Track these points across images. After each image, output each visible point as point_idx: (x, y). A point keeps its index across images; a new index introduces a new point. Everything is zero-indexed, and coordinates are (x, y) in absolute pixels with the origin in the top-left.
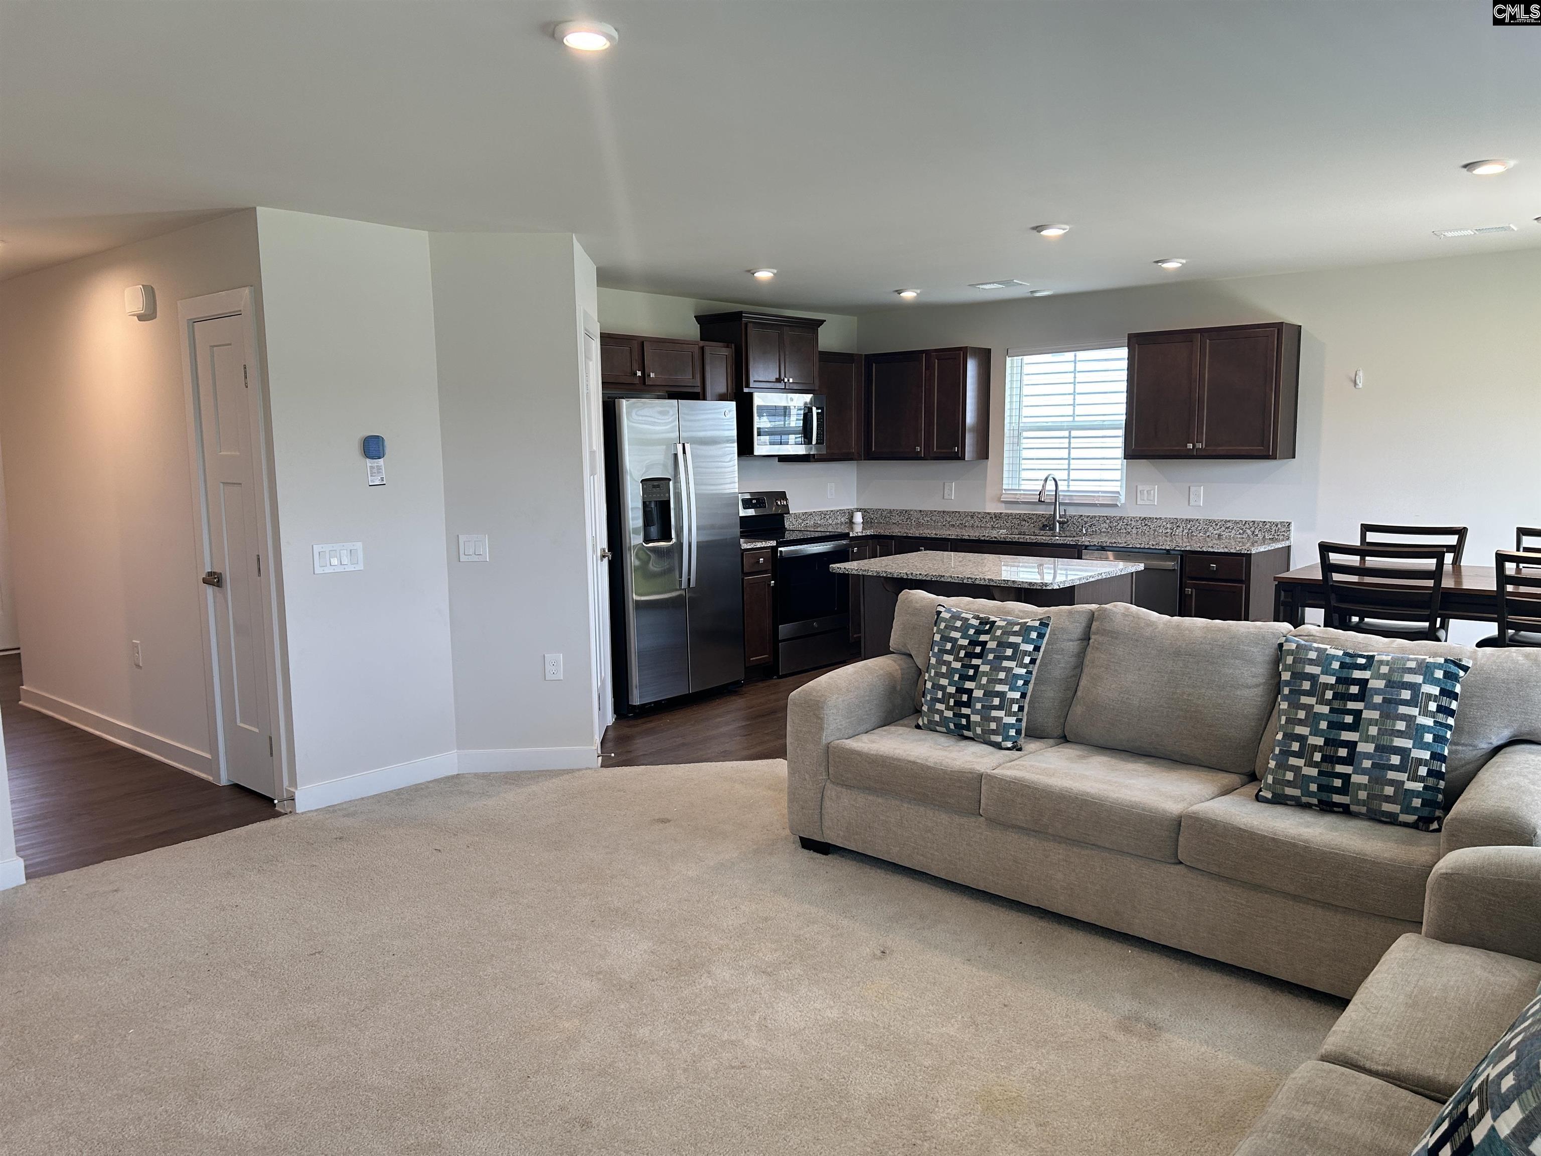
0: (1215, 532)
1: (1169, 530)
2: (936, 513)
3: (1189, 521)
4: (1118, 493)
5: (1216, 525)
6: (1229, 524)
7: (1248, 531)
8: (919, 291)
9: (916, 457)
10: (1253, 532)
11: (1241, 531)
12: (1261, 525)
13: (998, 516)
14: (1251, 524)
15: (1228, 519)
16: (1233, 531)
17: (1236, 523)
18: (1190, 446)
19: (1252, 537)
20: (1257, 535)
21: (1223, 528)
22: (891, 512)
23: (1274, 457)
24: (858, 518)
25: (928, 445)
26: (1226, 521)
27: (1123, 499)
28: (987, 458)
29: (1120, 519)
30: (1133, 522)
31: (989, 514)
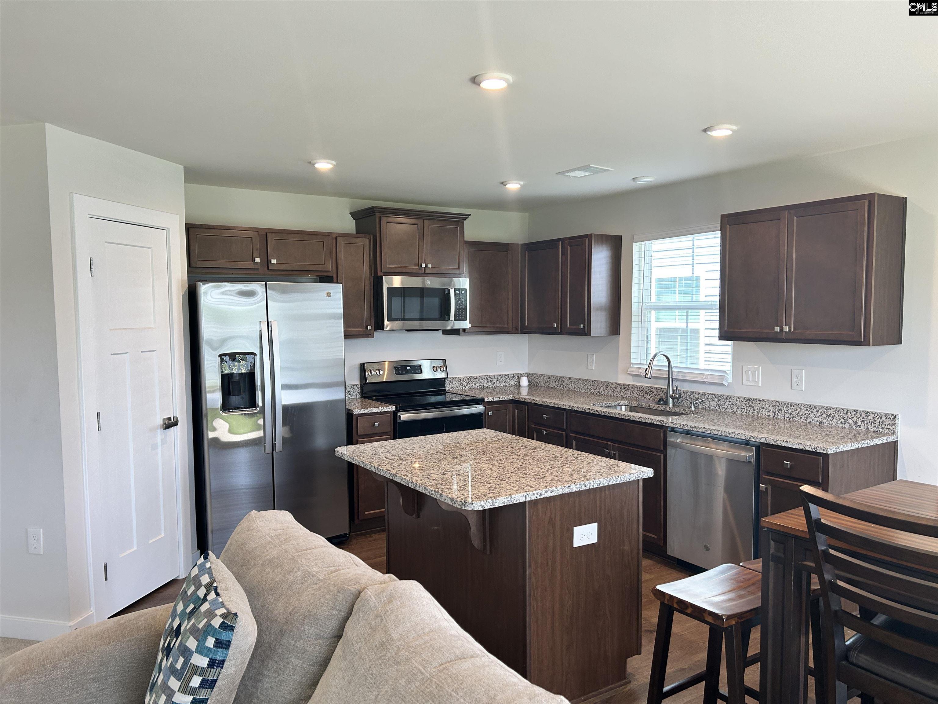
0: (816, 419)
1: (771, 413)
2: (580, 381)
3: (790, 405)
4: (725, 372)
5: (817, 411)
6: (830, 412)
7: (850, 421)
8: (522, 183)
9: (554, 332)
10: (856, 423)
11: (843, 421)
12: (863, 415)
13: (626, 387)
14: (853, 413)
15: (829, 406)
16: (835, 420)
17: (838, 411)
18: (777, 329)
19: (854, 427)
20: (859, 426)
21: (824, 416)
22: (549, 377)
23: (866, 343)
24: (524, 382)
25: (563, 322)
26: (827, 409)
27: (730, 378)
28: (618, 334)
29: (727, 398)
30: (738, 402)
31: (619, 384)
